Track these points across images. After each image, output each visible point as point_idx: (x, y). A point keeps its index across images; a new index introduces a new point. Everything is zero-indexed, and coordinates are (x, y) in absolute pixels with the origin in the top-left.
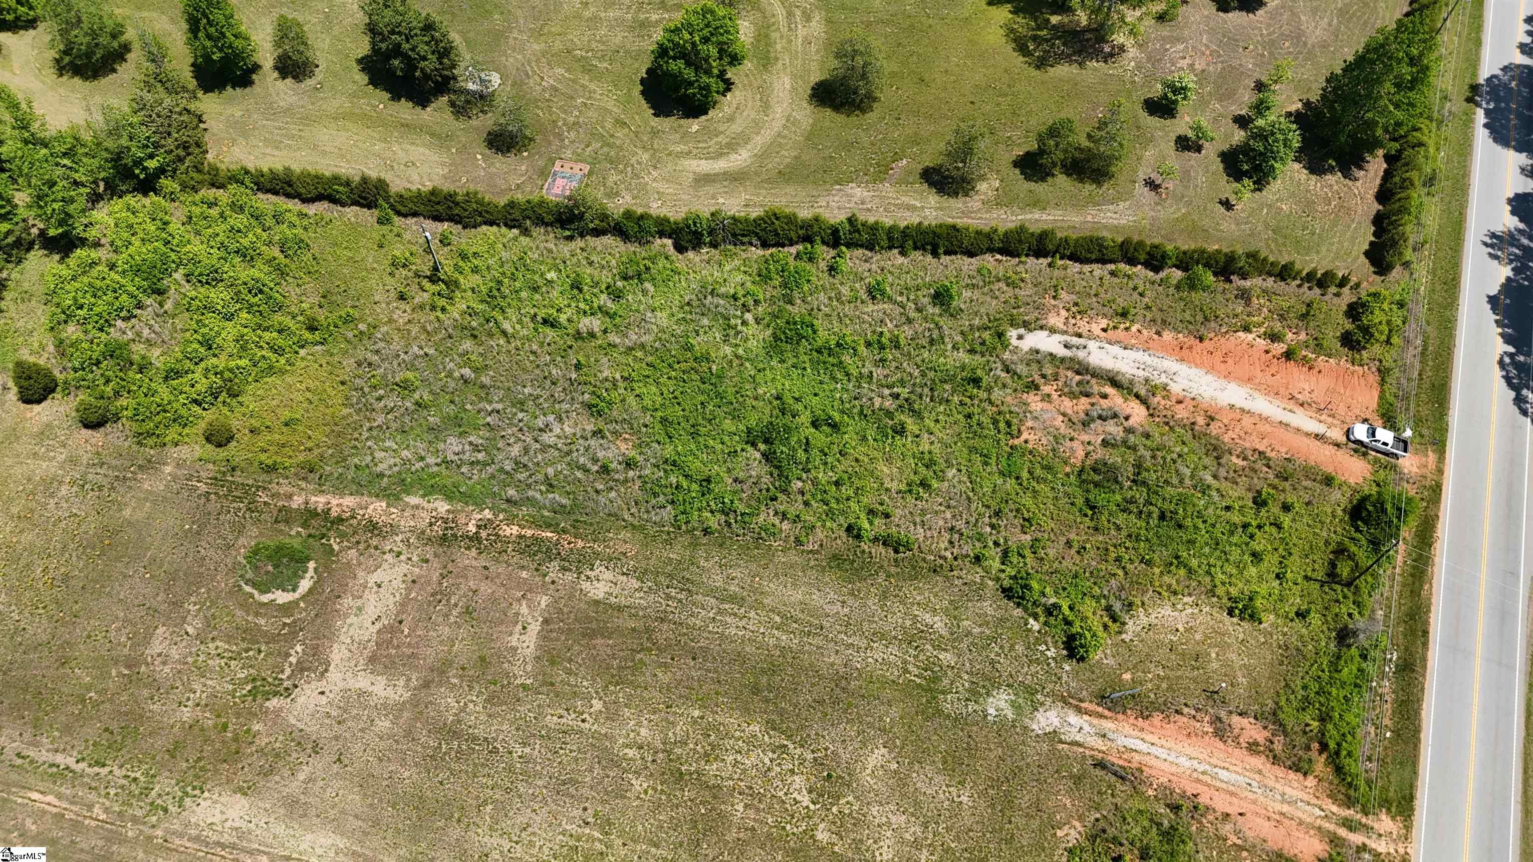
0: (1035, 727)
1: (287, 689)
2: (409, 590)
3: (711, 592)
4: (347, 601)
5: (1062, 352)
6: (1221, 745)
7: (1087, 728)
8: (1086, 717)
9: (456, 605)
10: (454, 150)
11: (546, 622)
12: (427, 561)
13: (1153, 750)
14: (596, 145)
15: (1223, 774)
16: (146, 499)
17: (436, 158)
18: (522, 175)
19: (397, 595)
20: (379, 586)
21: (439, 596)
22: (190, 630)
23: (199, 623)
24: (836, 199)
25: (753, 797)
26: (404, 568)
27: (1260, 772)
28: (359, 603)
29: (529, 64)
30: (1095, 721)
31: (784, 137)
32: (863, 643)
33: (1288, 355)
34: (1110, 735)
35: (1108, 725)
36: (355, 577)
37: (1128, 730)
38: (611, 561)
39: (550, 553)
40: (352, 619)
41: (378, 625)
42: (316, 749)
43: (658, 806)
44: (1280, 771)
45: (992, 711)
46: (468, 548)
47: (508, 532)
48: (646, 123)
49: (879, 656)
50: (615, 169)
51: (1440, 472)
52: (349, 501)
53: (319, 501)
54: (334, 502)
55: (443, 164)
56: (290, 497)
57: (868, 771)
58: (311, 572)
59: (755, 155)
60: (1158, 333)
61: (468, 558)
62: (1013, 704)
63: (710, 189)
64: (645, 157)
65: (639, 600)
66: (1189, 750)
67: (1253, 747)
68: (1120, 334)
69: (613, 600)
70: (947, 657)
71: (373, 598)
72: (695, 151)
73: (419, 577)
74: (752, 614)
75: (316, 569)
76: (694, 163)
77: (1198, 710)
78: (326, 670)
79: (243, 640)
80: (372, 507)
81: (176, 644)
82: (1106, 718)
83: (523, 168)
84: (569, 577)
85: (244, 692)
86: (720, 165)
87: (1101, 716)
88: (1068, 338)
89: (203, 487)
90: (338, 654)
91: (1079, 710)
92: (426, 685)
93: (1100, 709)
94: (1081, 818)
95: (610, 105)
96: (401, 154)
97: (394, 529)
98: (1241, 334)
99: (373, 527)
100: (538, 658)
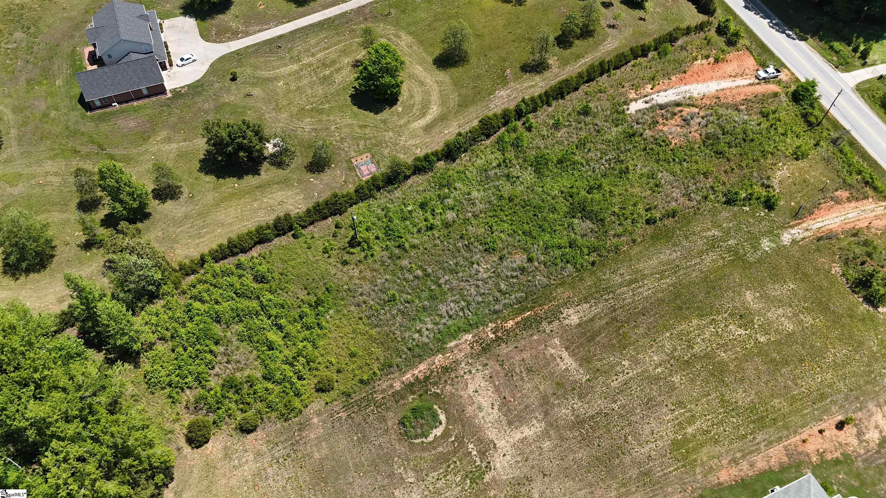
0: (786, 243)
1: (486, 467)
2: (493, 382)
3: (621, 285)
4: (470, 410)
5: (647, 106)
6: (840, 206)
7: (800, 231)
8: (796, 228)
9: (521, 372)
10: (296, 184)
11: (567, 349)
12: (487, 365)
13: (825, 223)
14: (362, 143)
15: (850, 216)
16: (320, 442)
17: (290, 193)
18: (342, 176)
19: (490, 388)
20: (477, 392)
21: (509, 375)
22: (410, 480)
23: (411, 473)
24: (497, 101)
25: (724, 346)
26: (479, 375)
27: (857, 207)
28: (476, 405)
29: (289, 125)
30: (800, 227)
31: (444, 90)
32: (698, 260)
33: (717, 61)
34: (809, 228)
35: (804, 225)
36: (461, 397)
37: (811, 222)
38: (567, 304)
39: (537, 321)
40: (481, 415)
41: (496, 407)
42: (530, 480)
44: (860, 203)
45: (767, 249)
46: (499, 345)
47: (510, 326)
48: (375, 120)
49: (709, 260)
50: (382, 147)
51: (793, 74)
52: (422, 367)
53: (408, 377)
54: (416, 372)
55: (297, 194)
56: (391, 386)
57: (752, 303)
58: (439, 411)
59: (440, 105)
60: (669, 79)
61: (504, 349)
62: (770, 241)
63: (436, 130)
64: (391, 134)
65: (595, 310)
66: (834, 215)
67: (849, 200)
68: (657, 88)
69: (584, 319)
70: (732, 242)
71: (480, 398)
72: (410, 119)
73: (491, 373)
74: (646, 282)
75: (439, 408)
76: (416, 124)
77: (823, 199)
78: (495, 445)
79: (441, 464)
80: (436, 361)
81: (411, 492)
82: (801, 223)
83: (338, 172)
84: (556, 323)
85: (468, 485)
86: (429, 118)
87: (800, 224)
88: (643, 99)
89: (343, 415)
90: (492, 434)
91: (792, 227)
92: (546, 413)
93: (797, 221)
94: (834, 262)
95: (350, 121)
96: (271, 202)
97: (457, 362)
98: (695, 62)
99: (446, 369)
100: (581, 365)
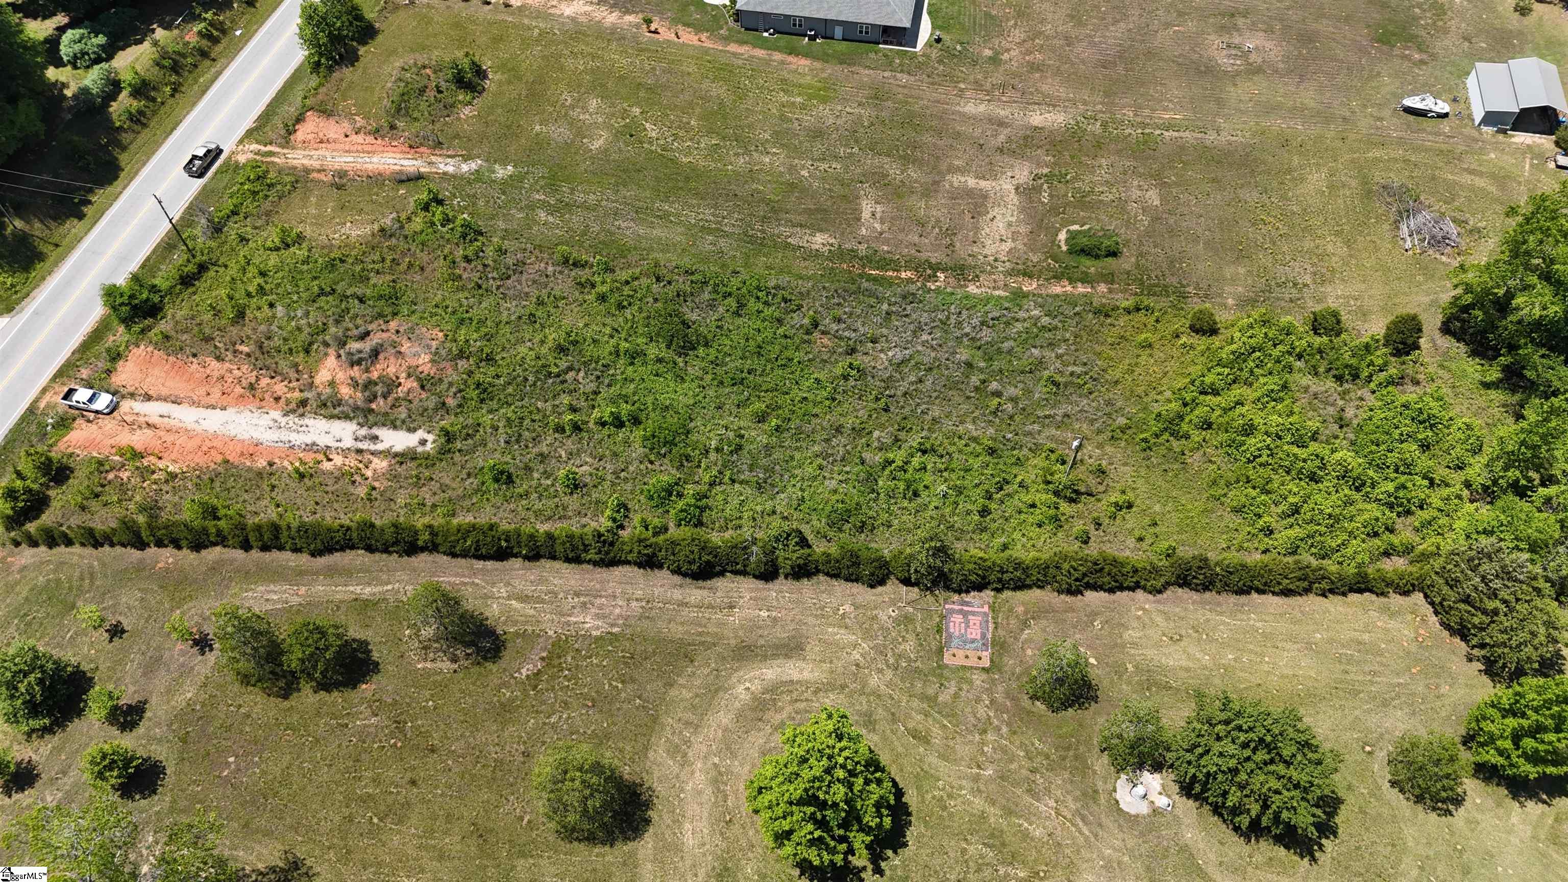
0: (480, 163)
1: (1040, 178)
2: (976, 235)
3: (726, 235)
4: (1023, 230)
5: (382, 432)
7: (441, 165)
8: (440, 171)
9: (933, 227)
10: (1129, 666)
11: (859, 219)
12: (970, 255)
13: (395, 161)
14: (945, 697)
16: (1233, 280)
17: (1150, 653)
18: (1026, 640)
19: (984, 234)
20: (1002, 240)
21: (951, 233)
22: (1134, 205)
23: (1131, 211)
24: (617, 611)
26: (986, 251)
27: (324, 163)
28: (1013, 229)
29: (1087, 839)
30: (434, 169)
31: (688, 723)
32: (604, 203)
33: (138, 457)
34: (424, 164)
35: (425, 169)
36: (1025, 245)
38: (817, 254)
39: (868, 260)
40: (1014, 219)
41: (990, 216)
42: (1001, 150)
43: (750, 126)
45: (510, 168)
46: (939, 264)
47: (909, 274)
48: (884, 738)
49: (592, 197)
50: (910, 660)
52: (1057, 289)
53: (1081, 289)
54: (1069, 288)
55: (1135, 645)
56: (1110, 291)
58: (1062, 244)
59: (726, 690)
60: (271, 464)
61: (935, 257)
62: (494, 172)
63: (780, 634)
64: (874, 681)
65: (785, 230)
68: (316, 457)
69: (808, 231)
71: (1003, 232)
72: (808, 695)
73: (972, 245)
74: (693, 221)
75: (1060, 247)
76: (806, 675)
77: (354, 180)
78: (1016, 189)
80: (1034, 286)
81: (1140, 197)
82: (426, 172)
83: (1029, 652)
84: (847, 247)
85: (1070, 175)
86: (771, 672)
87: (429, 172)
88: (373, 447)
90: (1013, 199)
91: (444, 174)
93: (428, 176)
94: (459, 119)
95: (943, 768)
96: (1193, 650)
97: (1010, 273)
98: (181, 470)
99: (1028, 274)
100: (858, 197)
